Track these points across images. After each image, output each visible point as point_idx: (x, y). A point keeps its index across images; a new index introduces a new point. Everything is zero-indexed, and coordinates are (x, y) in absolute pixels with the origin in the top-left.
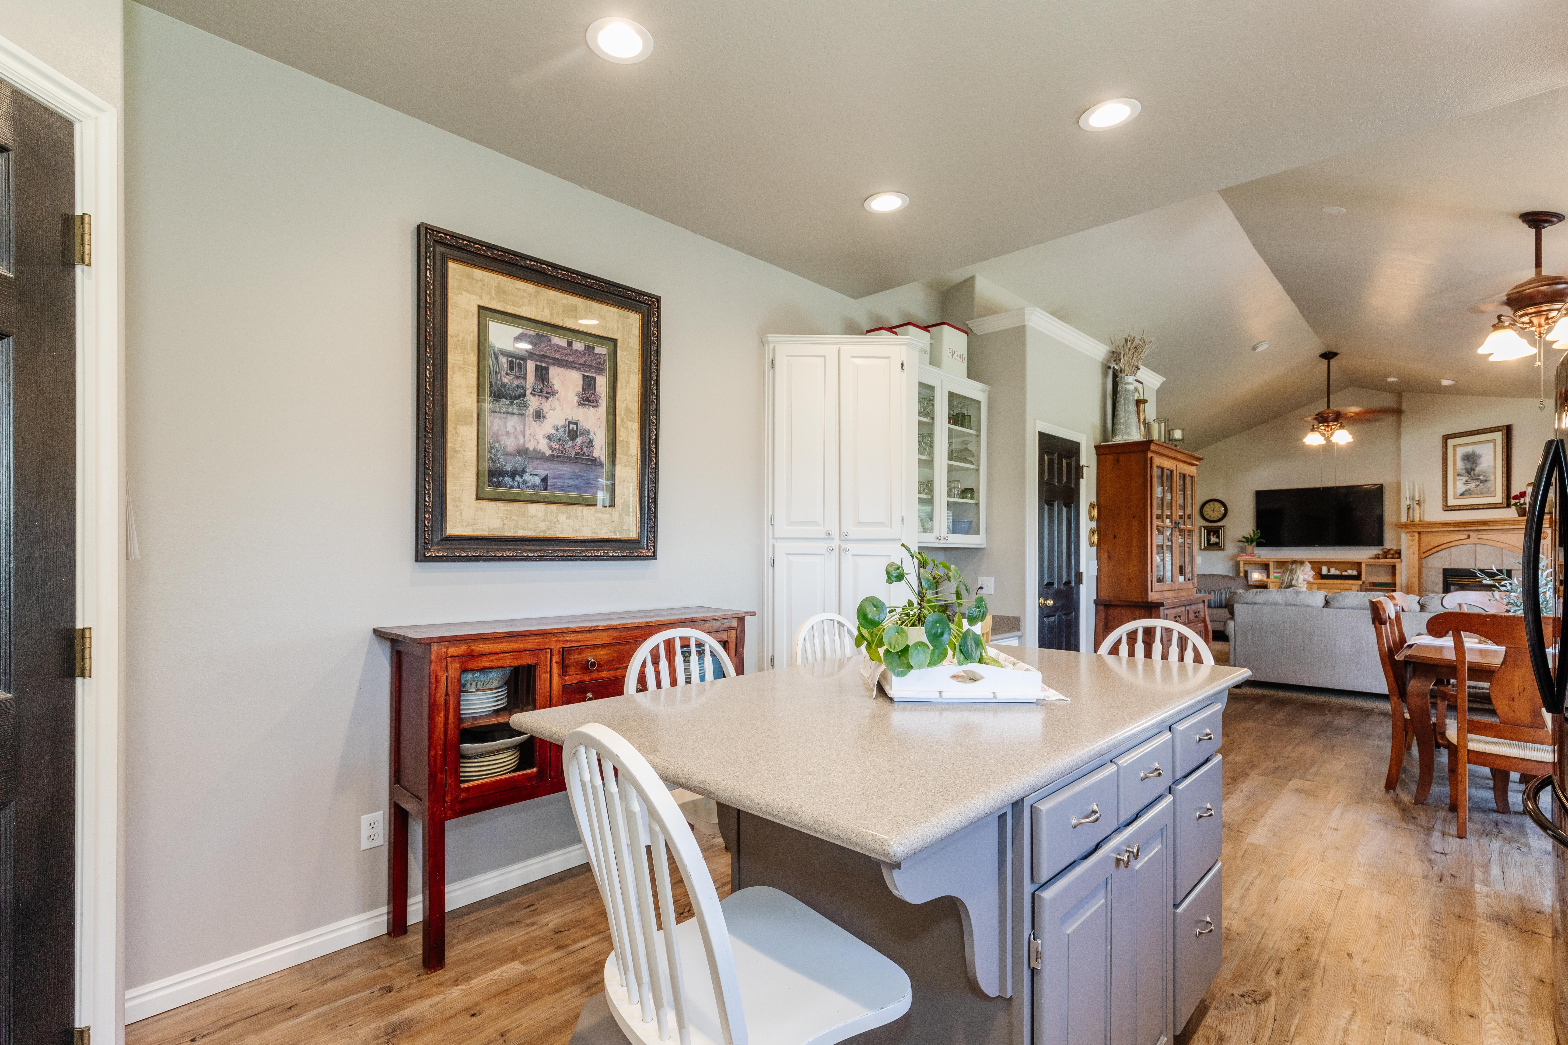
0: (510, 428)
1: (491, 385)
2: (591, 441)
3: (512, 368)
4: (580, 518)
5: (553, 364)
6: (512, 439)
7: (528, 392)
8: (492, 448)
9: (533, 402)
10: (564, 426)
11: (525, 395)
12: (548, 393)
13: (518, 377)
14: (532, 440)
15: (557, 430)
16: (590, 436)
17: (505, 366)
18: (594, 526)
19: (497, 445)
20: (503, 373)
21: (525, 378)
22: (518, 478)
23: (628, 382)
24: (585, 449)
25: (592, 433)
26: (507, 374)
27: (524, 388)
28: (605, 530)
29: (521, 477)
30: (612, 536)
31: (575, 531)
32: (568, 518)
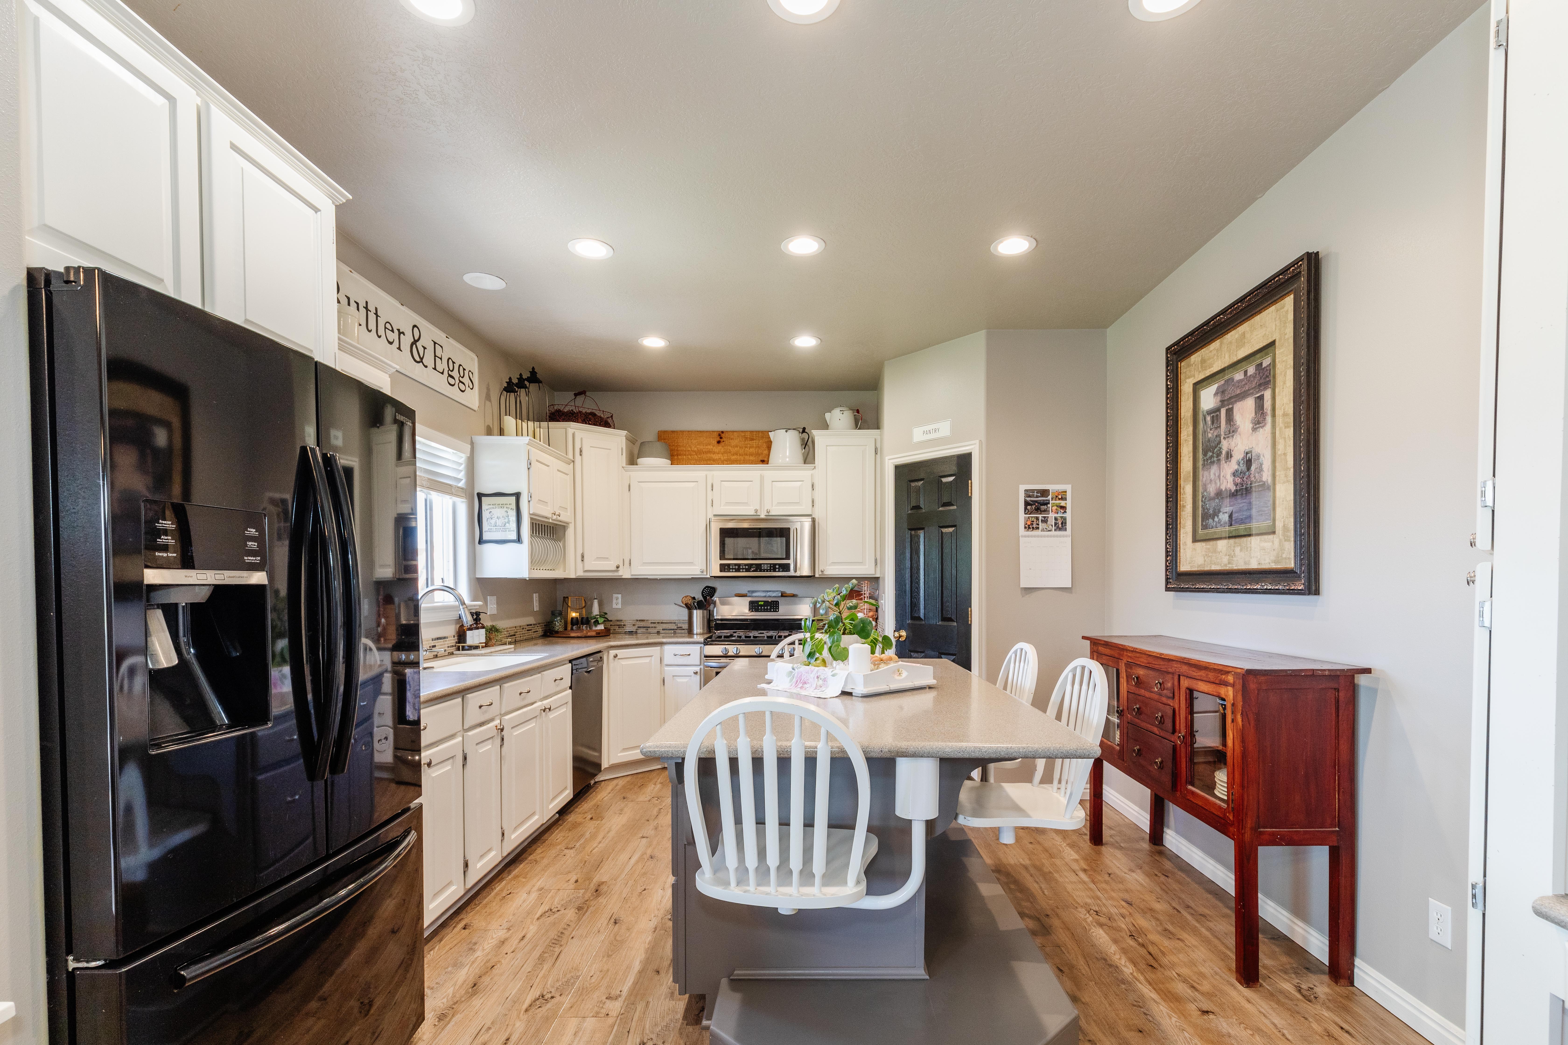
0: (1212, 476)
1: (1202, 444)
2: (1261, 465)
3: (1213, 423)
4: (1249, 549)
5: (1236, 402)
6: (1213, 485)
7: (1222, 438)
8: (1203, 497)
9: (1225, 445)
10: (1243, 459)
11: (1220, 442)
12: (1233, 432)
13: (1216, 428)
14: (1224, 481)
15: (1239, 465)
16: (1261, 460)
17: (1210, 423)
18: (1259, 557)
19: (1205, 494)
20: (1209, 430)
21: (1220, 426)
22: (1216, 519)
23: (1284, 383)
24: (1257, 475)
25: (1262, 456)
26: (1211, 430)
27: (1219, 436)
28: (1268, 561)
29: (1218, 516)
30: (1274, 566)
31: (1245, 563)
32: (1241, 550)
